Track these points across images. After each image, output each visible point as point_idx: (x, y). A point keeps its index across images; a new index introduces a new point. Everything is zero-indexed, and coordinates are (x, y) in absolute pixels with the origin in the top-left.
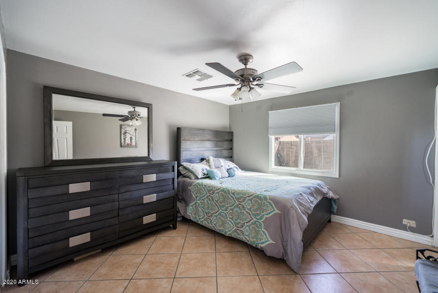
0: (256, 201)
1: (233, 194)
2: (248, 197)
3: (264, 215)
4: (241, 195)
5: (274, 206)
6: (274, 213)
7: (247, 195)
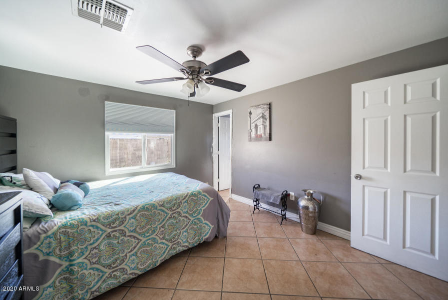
0: (192, 200)
1: (163, 205)
2: (183, 199)
3: (201, 209)
4: (175, 202)
5: (208, 196)
6: (209, 202)
7: (181, 199)
